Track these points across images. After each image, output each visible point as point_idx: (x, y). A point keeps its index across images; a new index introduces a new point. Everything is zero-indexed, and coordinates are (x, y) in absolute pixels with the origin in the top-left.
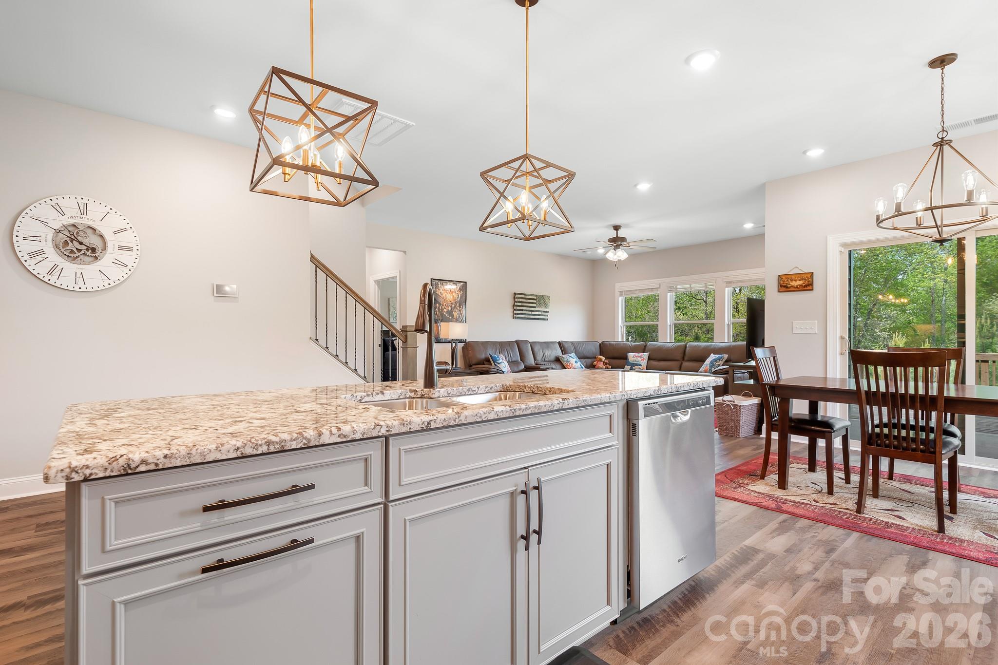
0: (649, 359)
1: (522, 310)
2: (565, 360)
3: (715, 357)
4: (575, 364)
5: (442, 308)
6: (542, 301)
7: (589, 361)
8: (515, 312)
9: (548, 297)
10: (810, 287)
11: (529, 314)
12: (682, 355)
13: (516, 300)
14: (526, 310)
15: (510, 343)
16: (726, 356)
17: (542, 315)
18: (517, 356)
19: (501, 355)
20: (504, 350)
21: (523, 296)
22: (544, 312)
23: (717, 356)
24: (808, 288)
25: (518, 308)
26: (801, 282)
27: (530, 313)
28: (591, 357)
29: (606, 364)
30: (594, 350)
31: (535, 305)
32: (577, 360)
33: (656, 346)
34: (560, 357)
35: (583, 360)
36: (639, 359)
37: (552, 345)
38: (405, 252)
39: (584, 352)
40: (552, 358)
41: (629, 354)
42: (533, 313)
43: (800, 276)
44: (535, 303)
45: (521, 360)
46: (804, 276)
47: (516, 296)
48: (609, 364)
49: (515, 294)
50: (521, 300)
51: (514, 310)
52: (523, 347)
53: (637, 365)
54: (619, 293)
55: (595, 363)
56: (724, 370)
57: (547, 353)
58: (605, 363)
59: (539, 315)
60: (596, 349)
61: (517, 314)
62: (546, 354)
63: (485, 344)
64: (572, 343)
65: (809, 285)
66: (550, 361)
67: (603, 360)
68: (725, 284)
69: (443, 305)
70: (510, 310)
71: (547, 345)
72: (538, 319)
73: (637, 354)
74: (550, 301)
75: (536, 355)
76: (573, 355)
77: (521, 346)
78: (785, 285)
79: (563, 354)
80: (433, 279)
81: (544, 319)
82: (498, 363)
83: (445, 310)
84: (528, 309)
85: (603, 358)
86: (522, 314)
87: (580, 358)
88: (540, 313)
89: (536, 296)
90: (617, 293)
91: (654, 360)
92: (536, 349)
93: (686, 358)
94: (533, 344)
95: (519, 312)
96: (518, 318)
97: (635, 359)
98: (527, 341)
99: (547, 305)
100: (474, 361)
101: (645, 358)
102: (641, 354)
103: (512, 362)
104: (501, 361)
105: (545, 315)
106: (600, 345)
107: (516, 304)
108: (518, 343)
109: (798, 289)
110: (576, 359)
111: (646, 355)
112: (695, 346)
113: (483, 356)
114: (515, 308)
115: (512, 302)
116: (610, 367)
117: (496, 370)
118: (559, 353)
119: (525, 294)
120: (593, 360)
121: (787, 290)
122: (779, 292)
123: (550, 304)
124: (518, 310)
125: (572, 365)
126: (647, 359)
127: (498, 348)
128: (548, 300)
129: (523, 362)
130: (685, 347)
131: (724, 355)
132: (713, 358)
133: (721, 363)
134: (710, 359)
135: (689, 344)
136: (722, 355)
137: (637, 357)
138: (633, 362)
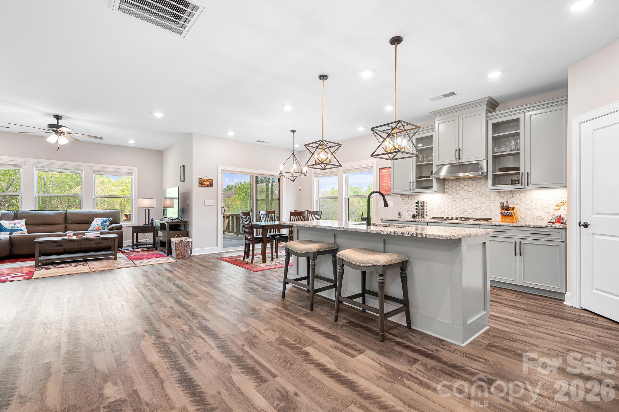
0: (27, 224)
10: (212, 186)
12: (63, 220)
16: (111, 218)
23: (105, 219)
24: (211, 186)
26: (208, 183)
36: (17, 225)
41: (2, 222)
43: (208, 180)
46: (210, 181)
56: (117, 227)
65: (211, 185)
78: (201, 183)
91: (32, 225)
97: (11, 225)
101: (23, 224)
102: (18, 221)
109: (207, 186)
111: (22, 221)
121: (203, 186)
122: (199, 186)
126: (25, 225)
130: (66, 213)
131: (109, 218)
132: (101, 220)
133: (109, 223)
134: (97, 222)
135: (68, 212)
136: (107, 218)
137: (15, 224)
138: (12, 229)
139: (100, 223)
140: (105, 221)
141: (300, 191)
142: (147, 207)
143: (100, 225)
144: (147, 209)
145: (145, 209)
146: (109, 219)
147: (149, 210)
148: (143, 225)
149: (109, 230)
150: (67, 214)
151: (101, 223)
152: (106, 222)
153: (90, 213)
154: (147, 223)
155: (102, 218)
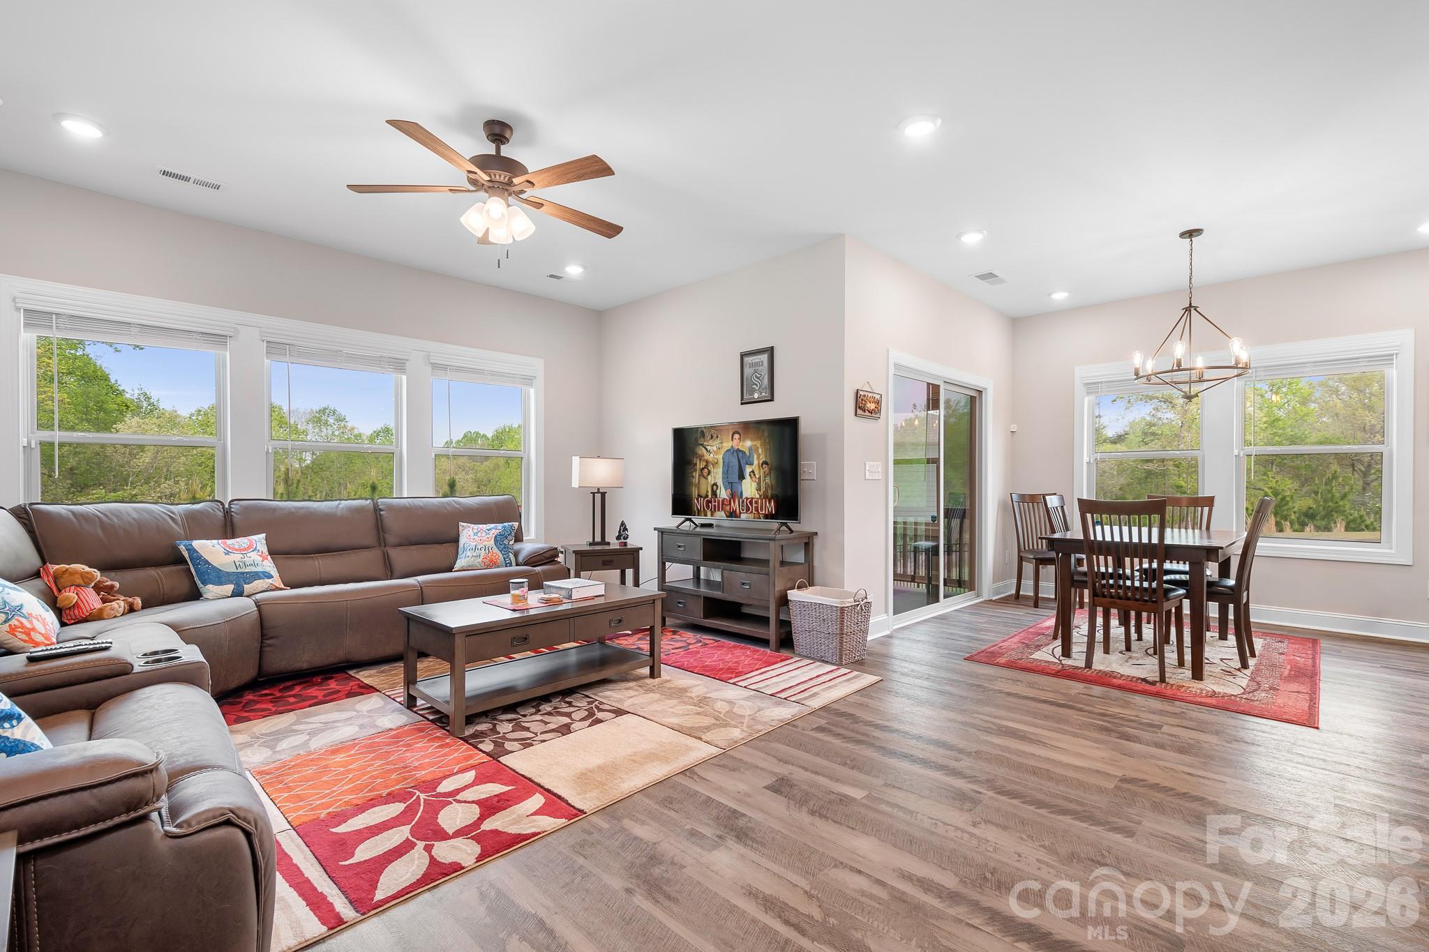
10: (879, 415)
16: (516, 525)
26: (874, 406)
29: (112, 592)
41: (198, 544)
43: (873, 396)
46: (876, 397)
53: (252, 576)
55: (71, 596)
65: (878, 411)
68: (430, 369)
78: (861, 406)
97: (237, 557)
101: (264, 550)
109: (871, 415)
111: (261, 542)
116: (138, 601)
121: (863, 414)
122: (856, 415)
130: (377, 509)
131: (510, 524)
132: (491, 532)
133: (513, 541)
135: (383, 504)
136: (506, 525)
137: (242, 550)
138: (239, 570)
139: (493, 542)
140: (503, 536)
141: (1013, 436)
142: (599, 486)
143: (496, 550)
144: (598, 492)
145: (594, 494)
146: (512, 528)
147: (603, 494)
150: (381, 510)
151: (495, 540)
152: (506, 537)
153: (445, 508)
154: (598, 539)
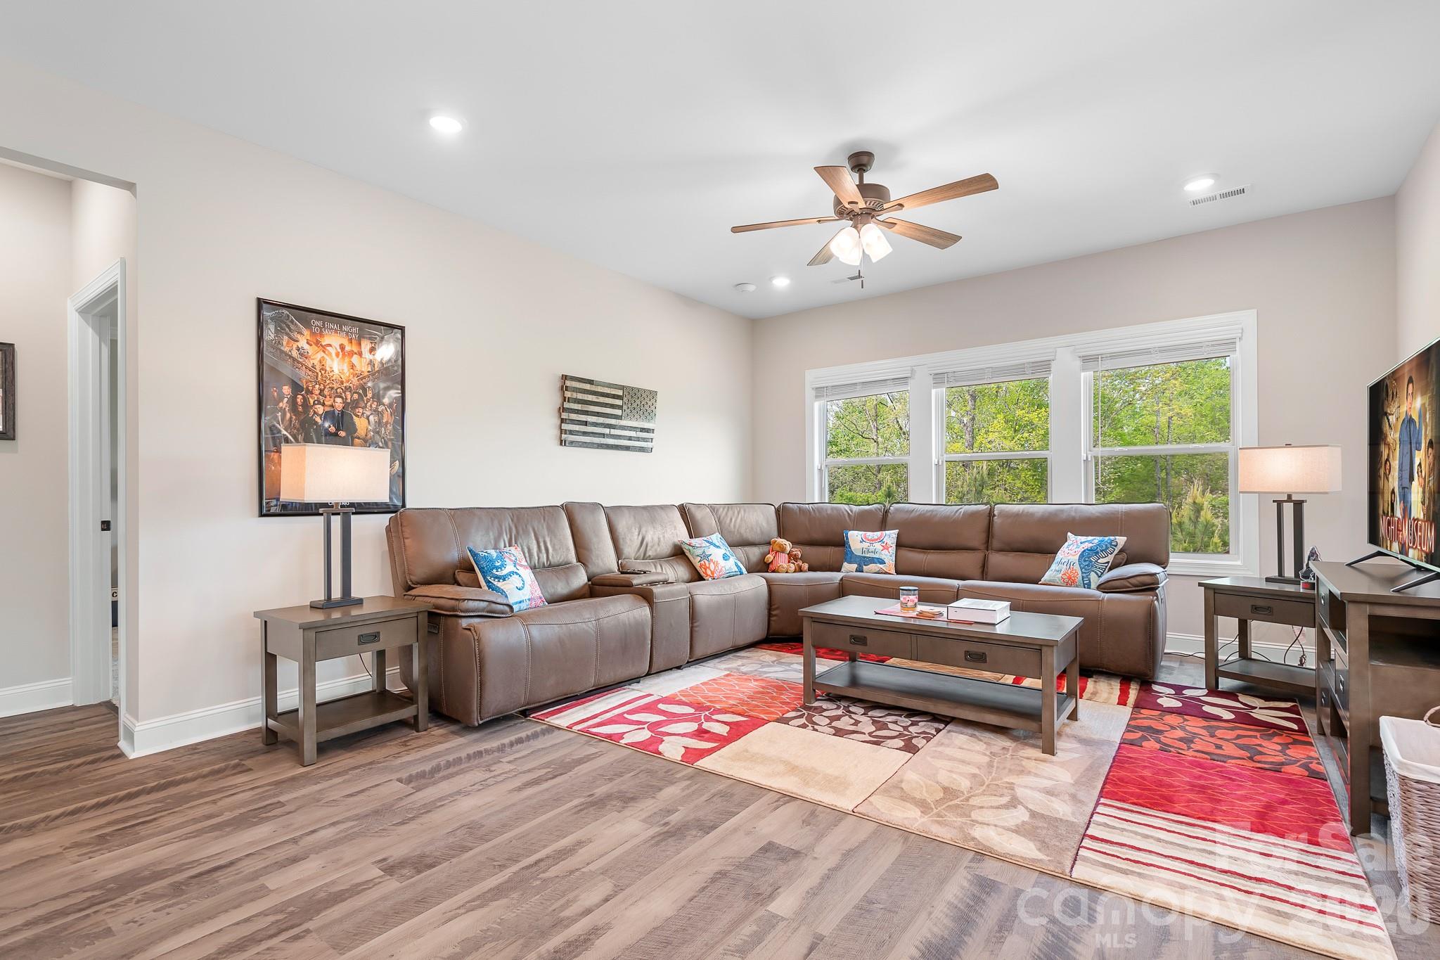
0: (899, 545)
1: (586, 423)
2: (699, 552)
3: (1090, 542)
4: (722, 563)
5: (305, 400)
6: (638, 402)
7: (755, 553)
8: (565, 426)
9: (653, 394)
11: (603, 435)
12: (983, 536)
13: (568, 394)
14: (595, 424)
15: (546, 513)
16: (1121, 540)
17: (638, 439)
18: (568, 549)
19: (516, 552)
20: (526, 532)
21: (587, 387)
22: (643, 430)
23: (1097, 539)
25: (574, 416)
27: (607, 431)
28: (757, 542)
29: (796, 558)
30: (765, 524)
31: (618, 412)
32: (728, 551)
33: (913, 515)
34: (683, 546)
35: (739, 550)
36: (878, 546)
37: (663, 514)
38: (130, 187)
39: (742, 531)
40: (666, 548)
41: (851, 533)
42: (614, 432)
44: (620, 407)
45: (579, 560)
47: (568, 383)
48: (803, 559)
49: (565, 378)
50: (580, 396)
51: (563, 421)
52: (585, 521)
53: (872, 560)
54: (814, 393)
55: (770, 557)
56: (1133, 581)
57: (652, 535)
58: (792, 557)
59: (630, 438)
60: (768, 522)
61: (571, 432)
62: (648, 538)
63: (463, 517)
64: (713, 508)
66: (659, 558)
67: (788, 549)
68: (1078, 363)
69: (310, 392)
70: (548, 424)
71: (651, 512)
72: (627, 448)
73: (868, 533)
74: (658, 404)
75: (621, 541)
76: (716, 538)
77: (579, 518)
79: (691, 537)
80: (266, 302)
81: (642, 449)
82: (498, 578)
83: (320, 409)
84: (601, 420)
85: (788, 545)
86: (585, 434)
87: (732, 545)
88: (632, 434)
89: (622, 388)
90: (810, 394)
91: (913, 547)
92: (622, 525)
93: (995, 543)
94: (611, 514)
95: (577, 428)
96: (572, 443)
97: (865, 545)
98: (596, 506)
99: (649, 414)
100: (420, 572)
101: (889, 542)
102: (879, 533)
103: (550, 566)
104: (509, 568)
105: (644, 440)
106: (777, 511)
107: (567, 405)
108: (569, 510)
110: (724, 549)
111: (891, 536)
112: (1017, 515)
113: (453, 555)
114: (565, 415)
115: (557, 400)
116: (806, 566)
117: (485, 604)
118: (680, 533)
119: (591, 382)
120: (766, 548)
123: (658, 411)
124: (573, 422)
125: (716, 564)
126: (894, 546)
127: (505, 525)
128: (653, 401)
129: (584, 565)
130: (990, 515)
131: (1112, 538)
132: (1083, 545)
133: (1110, 558)
134: (1073, 548)
135: (997, 509)
136: (1106, 538)
137: (872, 541)
138: (863, 555)
139: (1077, 557)
140: (1093, 551)
142: (1289, 490)
143: (1077, 567)
144: (1289, 500)
145: (1280, 502)
146: (1111, 544)
147: (1298, 506)
148: (1268, 580)
149: (1102, 587)
150: (994, 516)
151: (1082, 555)
154: (1289, 572)
155: (1090, 538)
